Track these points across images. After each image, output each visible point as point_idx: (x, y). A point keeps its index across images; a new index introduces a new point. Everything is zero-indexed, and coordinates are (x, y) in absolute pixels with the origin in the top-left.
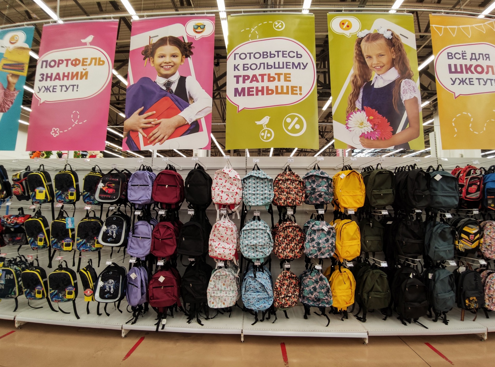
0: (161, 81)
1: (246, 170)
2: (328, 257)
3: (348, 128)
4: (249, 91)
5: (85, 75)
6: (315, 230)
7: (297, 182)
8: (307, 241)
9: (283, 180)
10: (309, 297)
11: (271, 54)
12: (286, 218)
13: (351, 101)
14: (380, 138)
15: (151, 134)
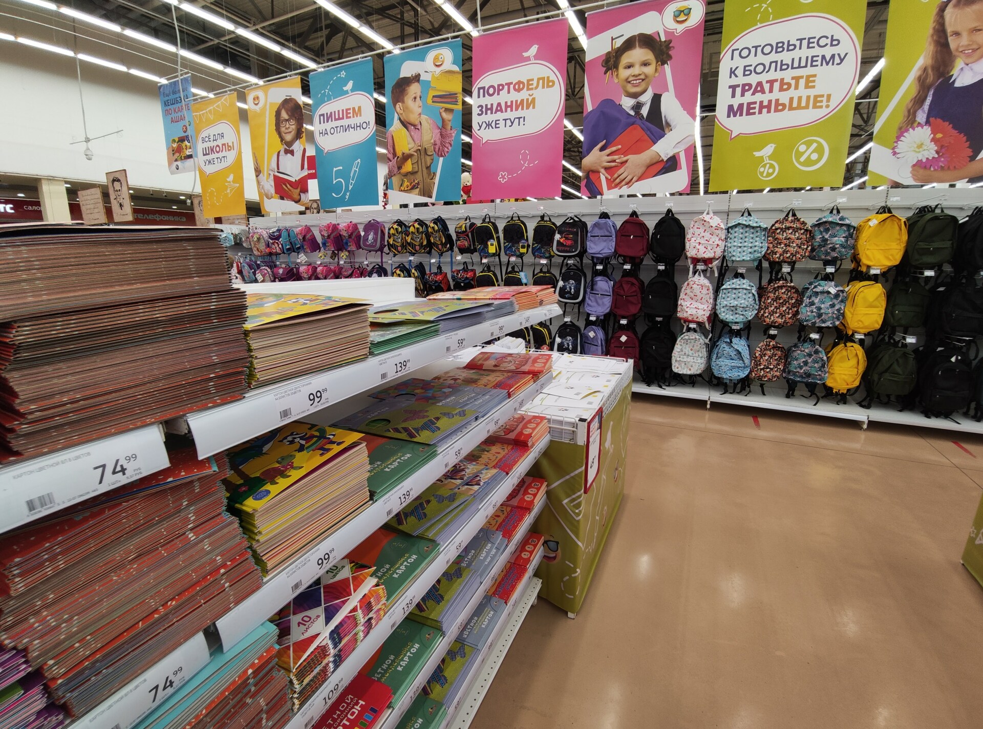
0: (627, 103)
1: (727, 213)
2: (831, 326)
3: (895, 153)
4: (749, 108)
5: (531, 103)
6: (818, 292)
7: (802, 231)
8: (804, 305)
9: (782, 229)
10: (796, 372)
11: (789, 45)
12: (779, 277)
13: (909, 111)
14: (946, 168)
15: (616, 176)
